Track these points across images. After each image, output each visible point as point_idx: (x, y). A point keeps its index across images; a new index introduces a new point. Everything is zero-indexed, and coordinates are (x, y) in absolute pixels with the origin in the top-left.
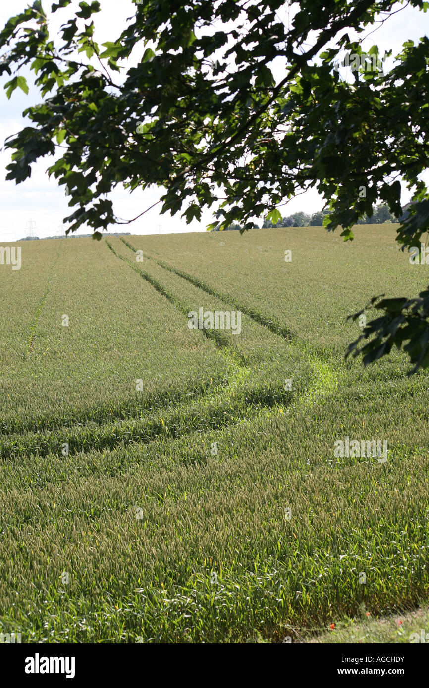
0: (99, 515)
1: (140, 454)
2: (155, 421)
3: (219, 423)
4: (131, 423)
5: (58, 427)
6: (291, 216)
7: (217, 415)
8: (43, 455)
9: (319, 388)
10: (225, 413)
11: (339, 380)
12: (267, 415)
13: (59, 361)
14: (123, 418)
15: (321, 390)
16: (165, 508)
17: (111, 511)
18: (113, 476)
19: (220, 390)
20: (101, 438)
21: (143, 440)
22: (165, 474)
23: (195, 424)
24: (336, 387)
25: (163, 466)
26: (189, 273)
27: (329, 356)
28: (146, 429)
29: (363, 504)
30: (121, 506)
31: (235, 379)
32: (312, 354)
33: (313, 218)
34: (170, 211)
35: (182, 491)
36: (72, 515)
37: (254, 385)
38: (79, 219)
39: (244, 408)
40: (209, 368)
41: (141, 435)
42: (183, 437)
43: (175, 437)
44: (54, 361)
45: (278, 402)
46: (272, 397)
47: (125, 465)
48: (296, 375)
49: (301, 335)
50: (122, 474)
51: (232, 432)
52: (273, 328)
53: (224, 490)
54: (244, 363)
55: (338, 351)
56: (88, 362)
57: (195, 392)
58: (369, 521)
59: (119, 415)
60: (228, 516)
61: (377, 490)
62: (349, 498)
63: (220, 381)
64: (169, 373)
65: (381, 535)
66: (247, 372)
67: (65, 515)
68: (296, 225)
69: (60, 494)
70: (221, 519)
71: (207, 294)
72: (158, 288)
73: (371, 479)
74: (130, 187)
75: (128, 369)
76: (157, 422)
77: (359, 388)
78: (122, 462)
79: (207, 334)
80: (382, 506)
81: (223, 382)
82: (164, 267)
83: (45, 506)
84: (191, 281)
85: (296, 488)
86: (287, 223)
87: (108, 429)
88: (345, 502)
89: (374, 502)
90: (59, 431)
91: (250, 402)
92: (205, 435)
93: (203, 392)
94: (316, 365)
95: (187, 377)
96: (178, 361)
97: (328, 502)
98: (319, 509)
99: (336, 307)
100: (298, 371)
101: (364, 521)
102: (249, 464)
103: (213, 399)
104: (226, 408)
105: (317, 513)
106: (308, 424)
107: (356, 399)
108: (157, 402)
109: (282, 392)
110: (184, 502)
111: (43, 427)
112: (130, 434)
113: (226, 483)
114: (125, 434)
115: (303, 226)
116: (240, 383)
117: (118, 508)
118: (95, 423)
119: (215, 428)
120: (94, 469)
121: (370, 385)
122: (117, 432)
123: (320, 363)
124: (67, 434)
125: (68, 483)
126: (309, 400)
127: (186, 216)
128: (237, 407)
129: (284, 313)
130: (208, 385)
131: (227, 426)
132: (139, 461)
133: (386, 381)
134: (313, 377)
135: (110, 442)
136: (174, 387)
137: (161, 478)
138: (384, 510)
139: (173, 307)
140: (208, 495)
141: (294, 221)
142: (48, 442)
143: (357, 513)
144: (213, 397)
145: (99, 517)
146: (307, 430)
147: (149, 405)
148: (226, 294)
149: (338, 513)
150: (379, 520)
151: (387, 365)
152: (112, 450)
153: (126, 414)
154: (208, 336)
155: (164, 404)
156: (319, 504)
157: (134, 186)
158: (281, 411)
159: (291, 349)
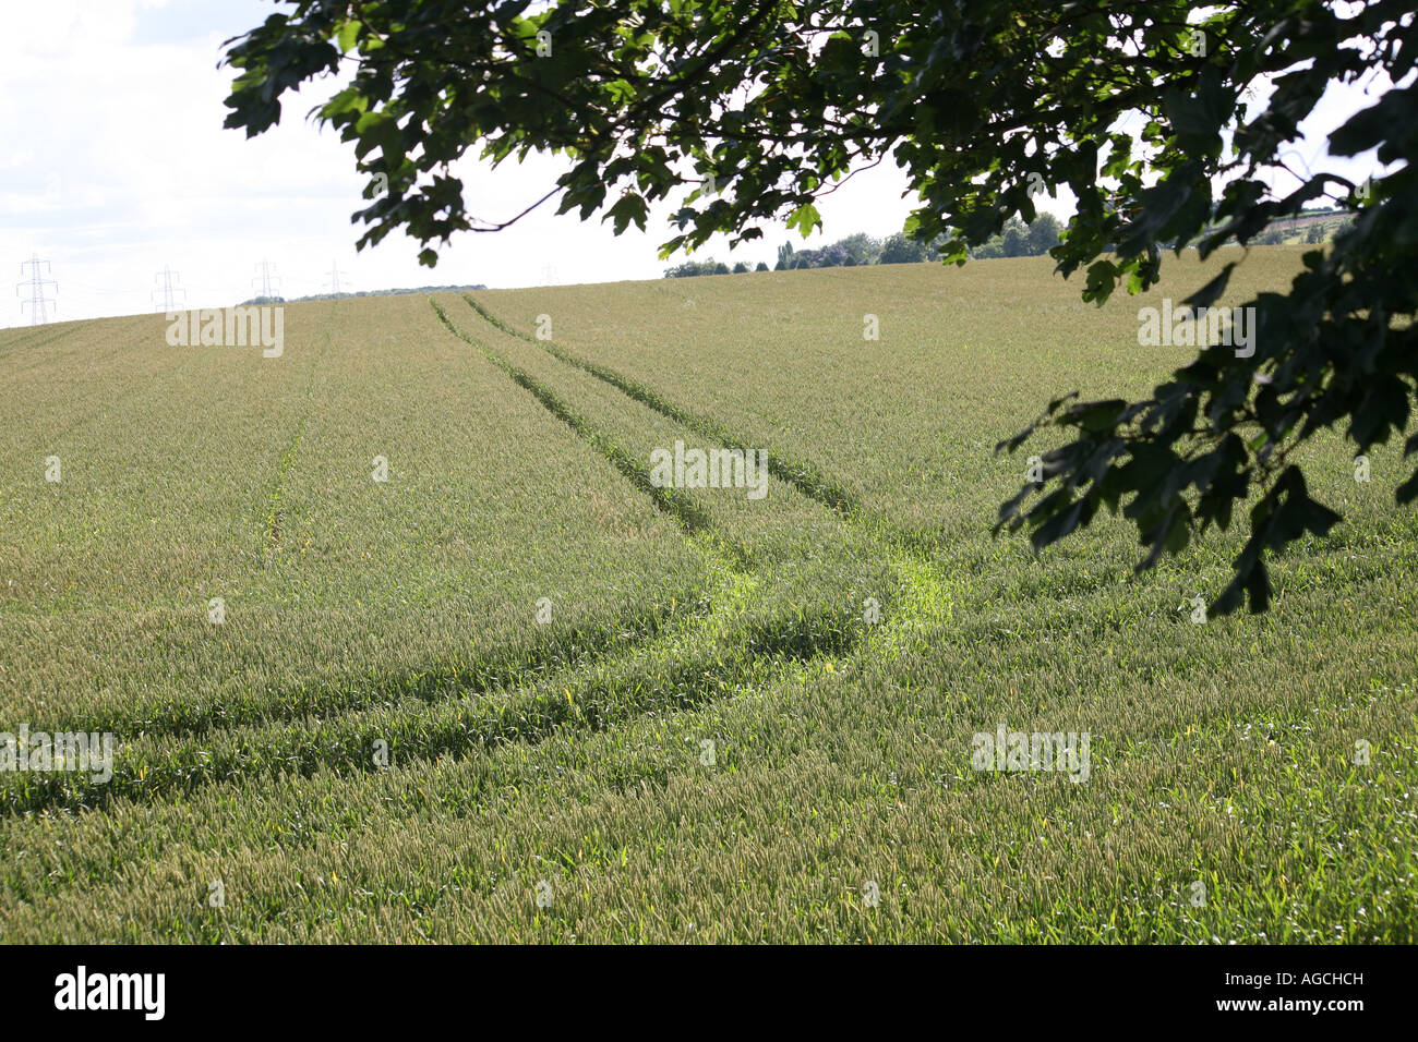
0: (434, 902)
1: (521, 766)
2: (551, 694)
3: (693, 695)
4: (499, 701)
5: (338, 712)
6: (839, 243)
7: (688, 679)
8: (307, 772)
9: (911, 617)
10: (707, 674)
11: (954, 597)
12: (798, 677)
13: (336, 565)
14: (481, 690)
15: (917, 620)
16: (579, 883)
17: (461, 891)
18: (461, 815)
19: (693, 624)
20: (433, 734)
21: (526, 736)
22: (576, 810)
23: (640, 699)
24: (950, 614)
25: (572, 792)
26: (619, 369)
27: (931, 545)
28: (532, 711)
29: (1016, 867)
30: (483, 881)
31: (725, 601)
32: (894, 543)
33: (889, 245)
34: (579, 208)
35: (616, 847)
36: (375, 903)
37: (768, 612)
38: (387, 217)
39: (749, 662)
40: (669, 577)
41: (522, 726)
42: (613, 728)
43: (595, 728)
44: (324, 567)
45: (822, 648)
46: (808, 639)
47: (488, 792)
48: (860, 589)
49: (868, 500)
50: (481, 811)
51: (722, 715)
52: (806, 488)
53: (708, 841)
54: (745, 564)
55: (950, 535)
56: (399, 568)
57: (638, 629)
58: (1029, 904)
59: (470, 682)
60: (719, 898)
61: (1047, 836)
62: (986, 855)
63: (694, 605)
64: (578, 589)
65: (1059, 935)
66: (752, 585)
67: (358, 901)
68: (850, 263)
69: (348, 857)
70: (704, 907)
71: (659, 415)
72: (549, 402)
73: (1033, 813)
74: (493, 155)
75: (490, 580)
76: (555, 696)
77: (998, 615)
78: (481, 785)
79: (661, 502)
80: (1059, 871)
81: (698, 607)
82: (562, 359)
83: (313, 883)
84: (622, 387)
85: (868, 834)
86: (830, 258)
87: (446, 714)
88: (975, 863)
89: (1040, 861)
90: (340, 719)
91: (760, 650)
92: (663, 723)
93: (655, 630)
94: (906, 567)
95: (620, 598)
96: (599, 562)
97: (938, 862)
98: (920, 879)
99: (944, 439)
100: (863, 580)
101: (1019, 904)
102: (761, 785)
103: (678, 644)
104: (708, 663)
105: (915, 887)
106: (890, 695)
107: (993, 640)
108: (553, 653)
109: (831, 626)
110: (621, 869)
111: (303, 710)
112: (497, 725)
113: (712, 827)
114: (486, 723)
115: (866, 264)
116: (738, 608)
117: (476, 886)
118: (418, 701)
119: (685, 706)
120: (419, 802)
121: (1023, 607)
122: (467, 720)
123: (912, 561)
124: (357, 726)
125: (363, 833)
126: (890, 642)
127: (612, 218)
128: (733, 661)
129: (829, 453)
130: (666, 614)
131: (710, 702)
132: (518, 782)
133: (1058, 598)
134: (898, 593)
135: (453, 742)
136: (591, 619)
137: (568, 819)
138: (1062, 879)
139: (584, 446)
140: (674, 852)
141: (844, 254)
142: (316, 743)
143: (1004, 885)
144: (679, 639)
145: (433, 906)
146: (888, 708)
147: (538, 660)
148: (701, 413)
149: (962, 886)
150: (1054, 899)
151: (1060, 564)
152: (458, 758)
153: (487, 679)
154: (663, 506)
155: (570, 657)
156: (919, 869)
157: (502, 154)
158: (829, 667)
159: (846, 531)
